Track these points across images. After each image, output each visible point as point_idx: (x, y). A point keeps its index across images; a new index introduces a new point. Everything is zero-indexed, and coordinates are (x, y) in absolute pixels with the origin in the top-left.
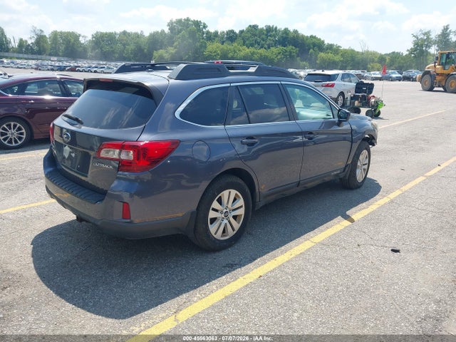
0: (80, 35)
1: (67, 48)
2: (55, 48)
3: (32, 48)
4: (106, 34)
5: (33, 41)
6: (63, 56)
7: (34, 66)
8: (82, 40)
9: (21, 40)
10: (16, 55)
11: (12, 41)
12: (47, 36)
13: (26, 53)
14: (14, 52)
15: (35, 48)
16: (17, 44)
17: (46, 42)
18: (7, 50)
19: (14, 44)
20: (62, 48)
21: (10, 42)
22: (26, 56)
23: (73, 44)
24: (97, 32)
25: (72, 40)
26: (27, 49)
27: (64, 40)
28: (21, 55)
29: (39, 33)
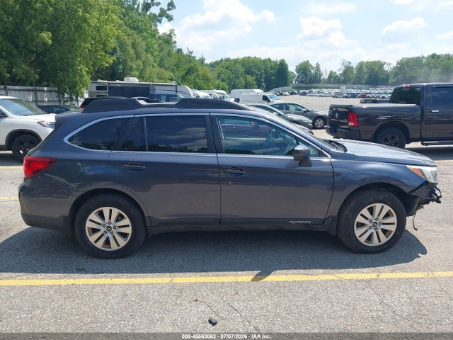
0: (385, 63)
1: (369, 77)
2: (360, 77)
3: (339, 79)
4: (413, 58)
5: (341, 72)
6: (365, 84)
7: (333, 94)
8: (386, 68)
9: (331, 72)
10: (325, 85)
11: (324, 74)
12: (354, 67)
13: (333, 83)
14: (324, 83)
15: (342, 78)
16: (327, 76)
17: (352, 72)
18: (319, 82)
19: (325, 76)
20: (366, 76)
21: (322, 74)
22: (333, 85)
23: (377, 72)
24: (403, 58)
25: (376, 69)
26: (335, 79)
27: (368, 69)
28: (329, 85)
29: (347, 64)
